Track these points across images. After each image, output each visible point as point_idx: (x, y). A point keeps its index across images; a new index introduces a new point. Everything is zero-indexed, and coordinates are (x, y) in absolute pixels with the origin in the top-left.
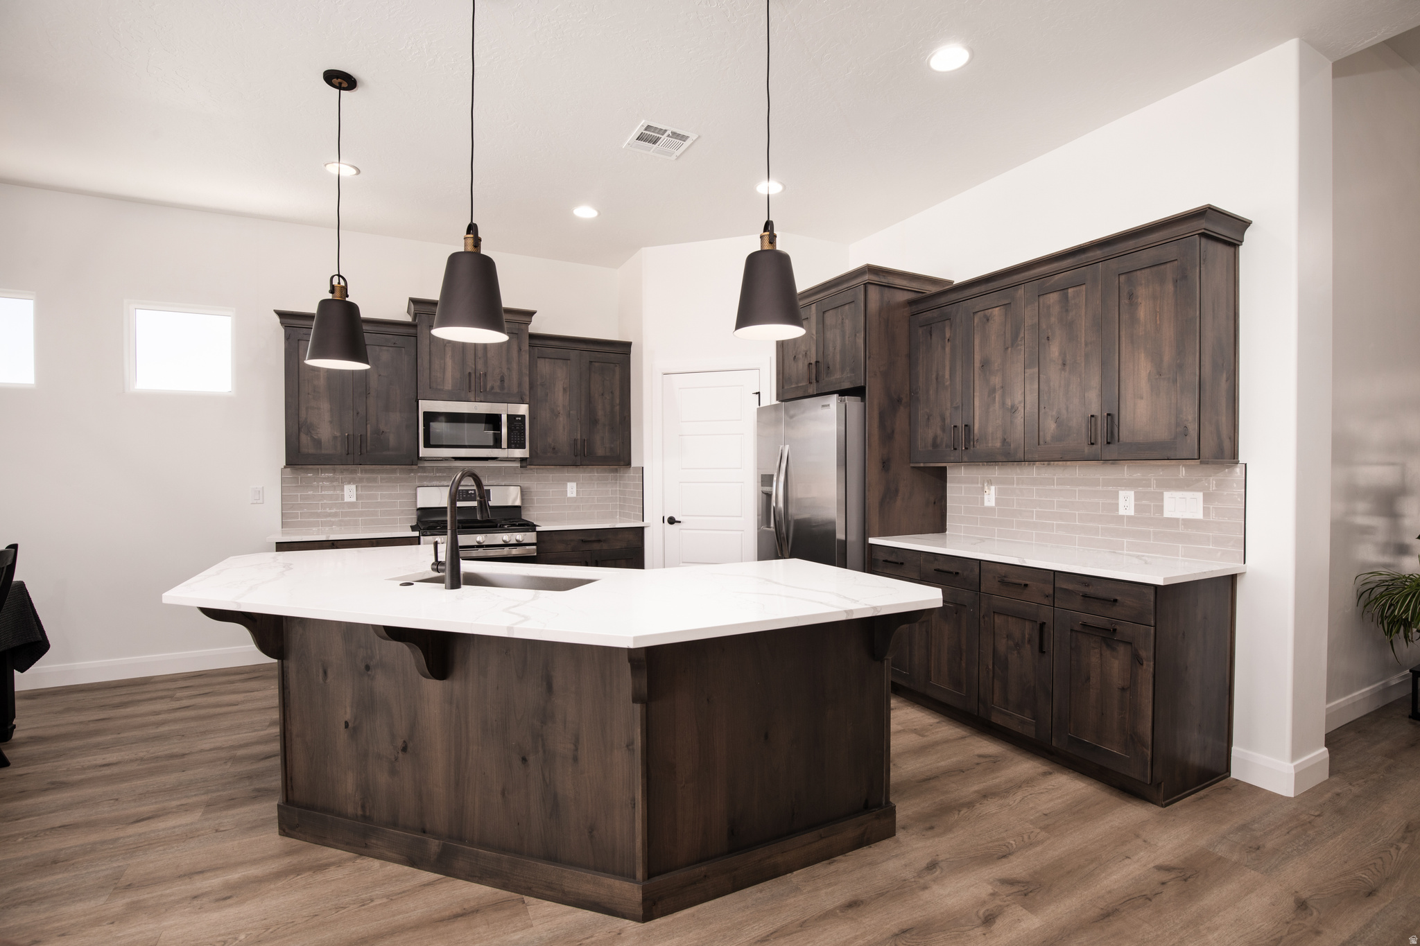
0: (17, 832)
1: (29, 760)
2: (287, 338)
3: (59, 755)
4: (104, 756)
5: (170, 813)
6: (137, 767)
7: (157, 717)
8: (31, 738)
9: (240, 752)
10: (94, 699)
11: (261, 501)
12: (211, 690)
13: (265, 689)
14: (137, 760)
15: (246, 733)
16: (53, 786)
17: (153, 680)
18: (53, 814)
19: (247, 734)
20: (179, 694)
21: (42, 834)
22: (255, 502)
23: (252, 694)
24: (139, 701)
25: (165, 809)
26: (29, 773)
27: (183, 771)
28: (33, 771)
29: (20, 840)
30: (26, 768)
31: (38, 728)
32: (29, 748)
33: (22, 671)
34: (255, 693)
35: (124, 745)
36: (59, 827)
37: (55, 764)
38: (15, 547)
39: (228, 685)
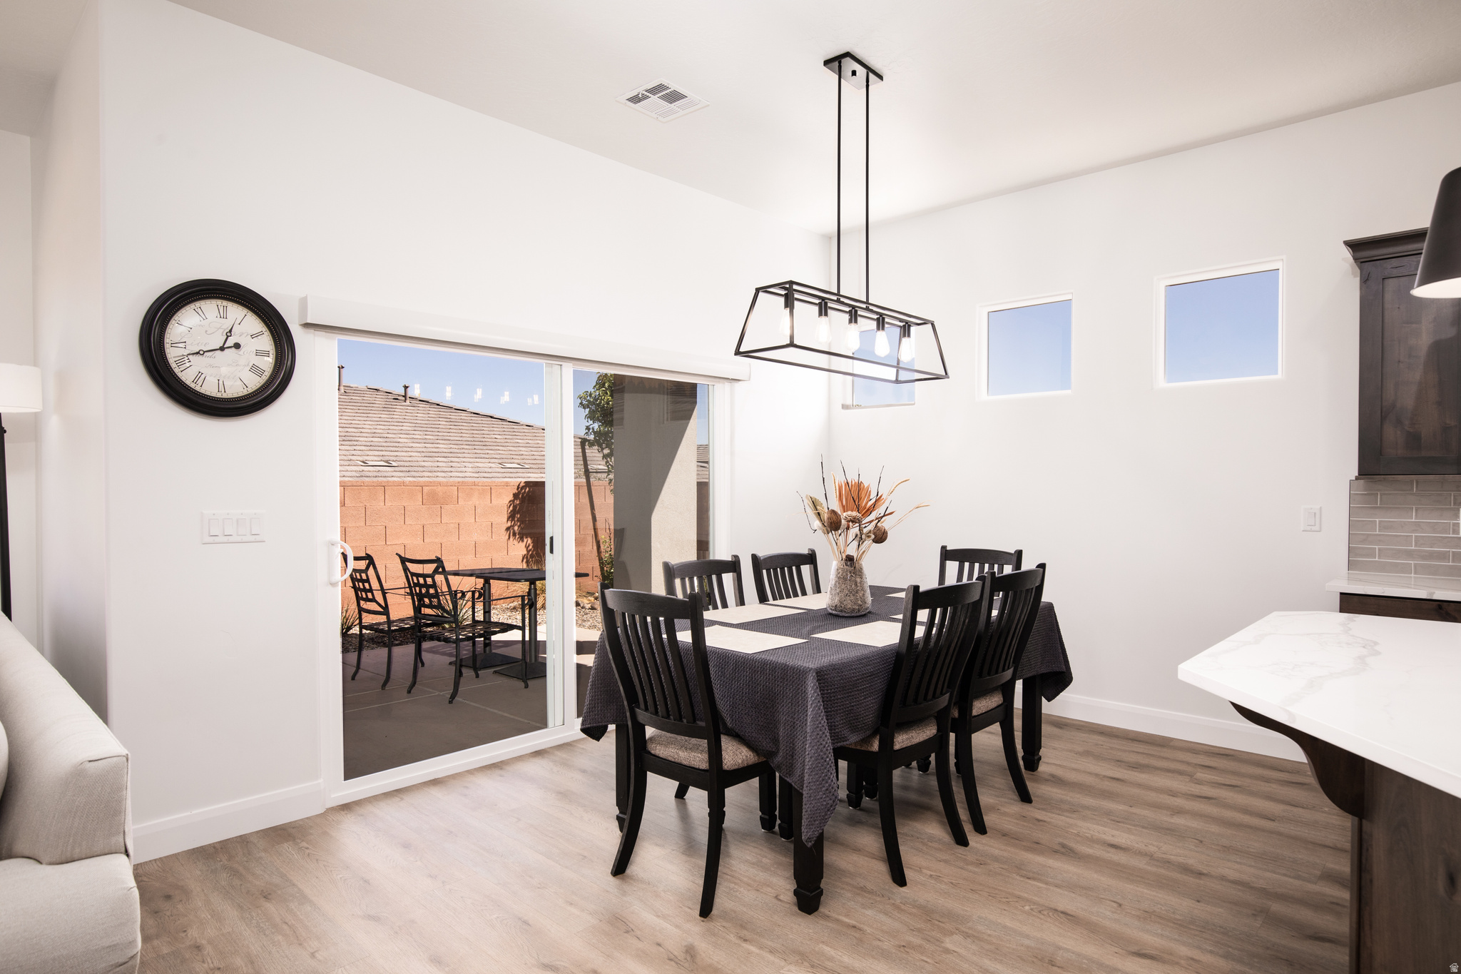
0: (1026, 895)
1: (1050, 805)
2: (1365, 281)
3: (1074, 810)
4: (1115, 832)
5: (1177, 963)
6: (1146, 867)
7: (1173, 799)
8: (1053, 776)
9: (1276, 907)
10: (1112, 748)
11: (1317, 528)
12: (1239, 783)
13: (1314, 808)
14: (1146, 855)
15: (1285, 875)
16: (1063, 850)
17: (1172, 744)
18: (1058, 890)
19: (1286, 879)
20: (1201, 775)
21: (1045, 913)
22: (1309, 528)
23: (1295, 810)
24: (1157, 769)
25: (1171, 954)
26: (1045, 821)
27: (1198, 901)
28: (1049, 820)
29: (1027, 908)
30: (1044, 812)
31: (1060, 766)
32: (1050, 789)
33: (1049, 700)
34: (1301, 810)
35: (1134, 826)
36: (1062, 912)
37: (1068, 820)
38: (1042, 566)
39: (1262, 783)
